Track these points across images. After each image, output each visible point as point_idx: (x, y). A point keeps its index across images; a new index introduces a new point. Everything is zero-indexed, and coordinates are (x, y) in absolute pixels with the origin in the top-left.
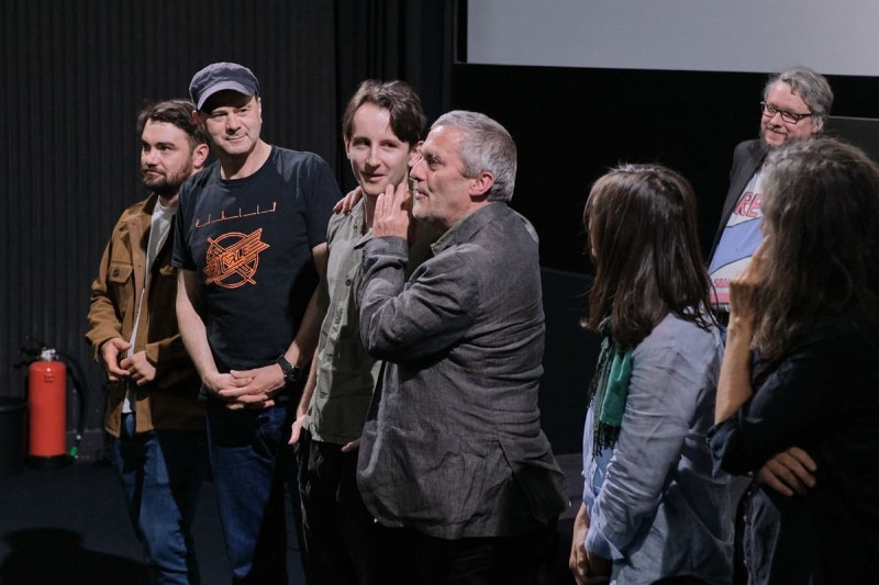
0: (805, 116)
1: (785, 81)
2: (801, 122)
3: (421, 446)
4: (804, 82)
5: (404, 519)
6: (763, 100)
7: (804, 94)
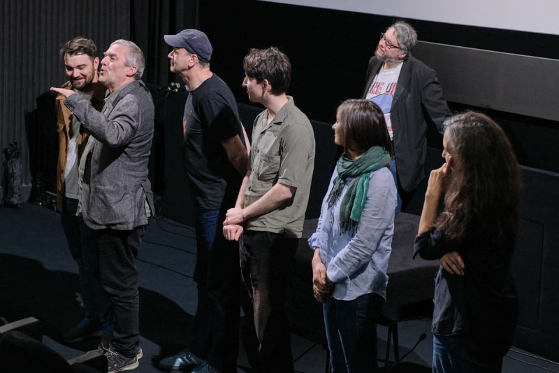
3: (112, 192)
5: (106, 225)
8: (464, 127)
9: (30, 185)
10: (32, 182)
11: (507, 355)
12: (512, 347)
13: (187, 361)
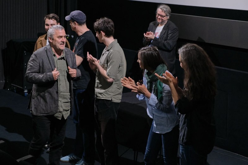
0: (165, 16)
1: (161, 9)
2: (164, 17)
4: (165, 9)
6: (156, 12)
7: (165, 12)
8: (186, 50)
9: (4, 81)
10: (5, 80)
11: (213, 150)
12: (215, 146)
13: (73, 158)
